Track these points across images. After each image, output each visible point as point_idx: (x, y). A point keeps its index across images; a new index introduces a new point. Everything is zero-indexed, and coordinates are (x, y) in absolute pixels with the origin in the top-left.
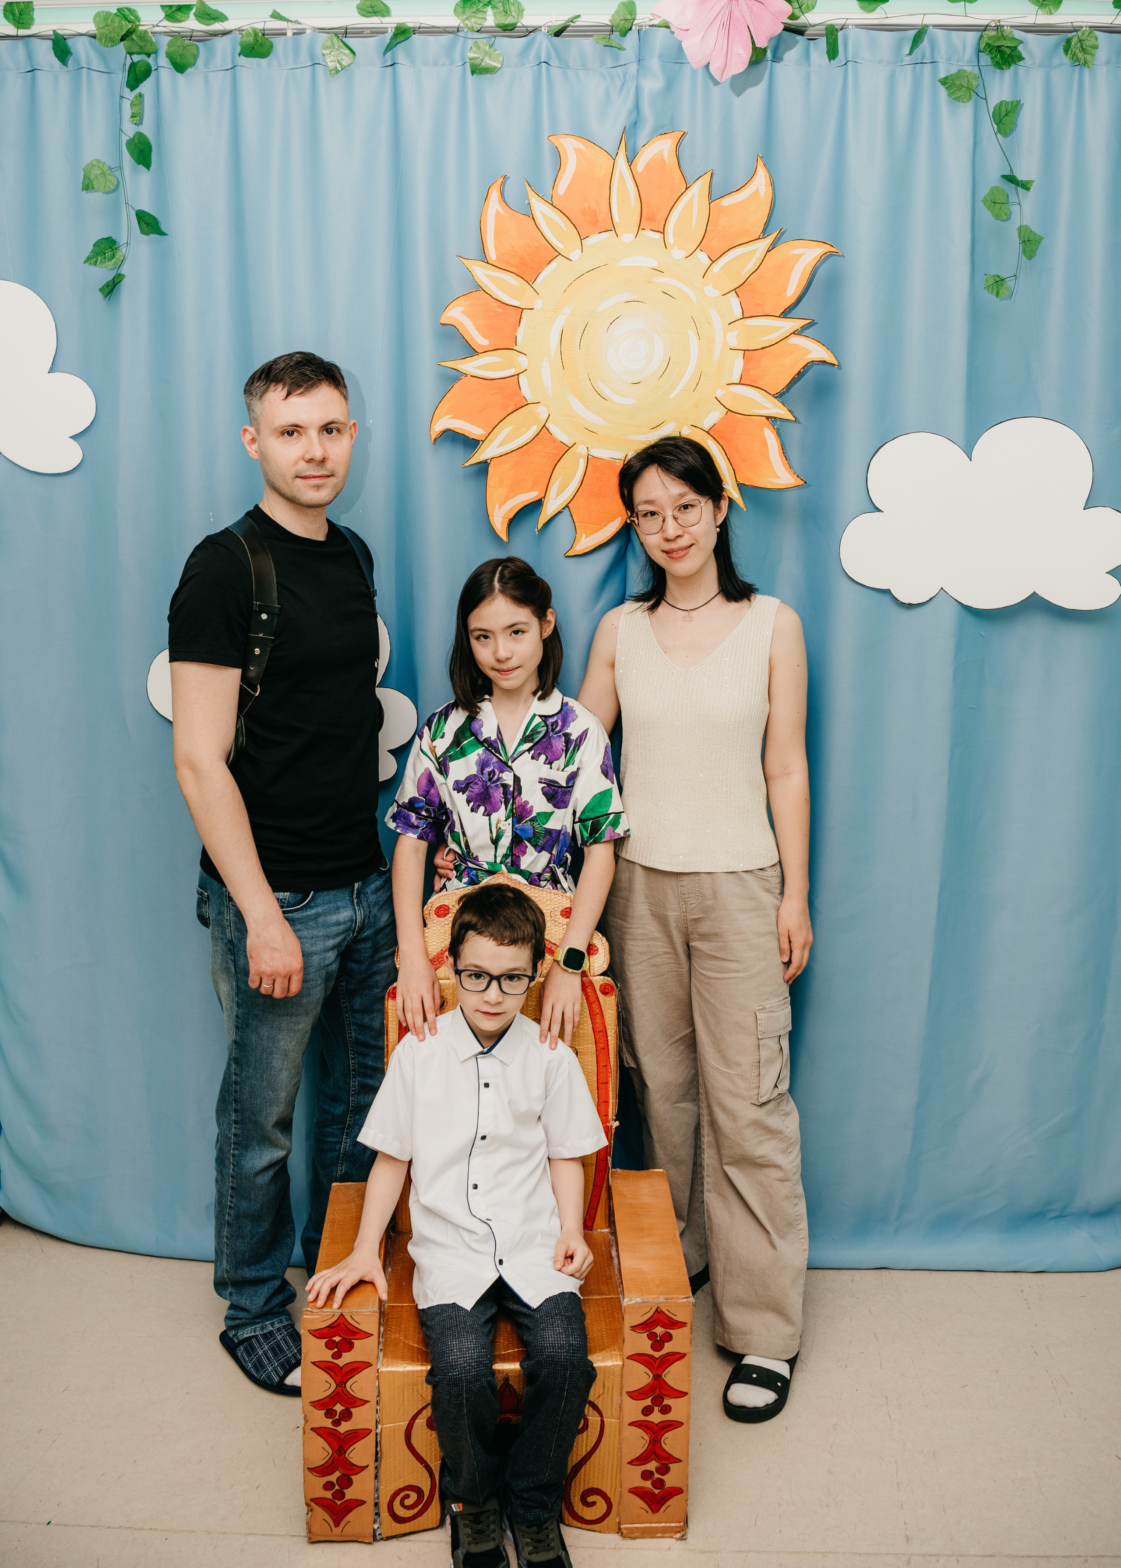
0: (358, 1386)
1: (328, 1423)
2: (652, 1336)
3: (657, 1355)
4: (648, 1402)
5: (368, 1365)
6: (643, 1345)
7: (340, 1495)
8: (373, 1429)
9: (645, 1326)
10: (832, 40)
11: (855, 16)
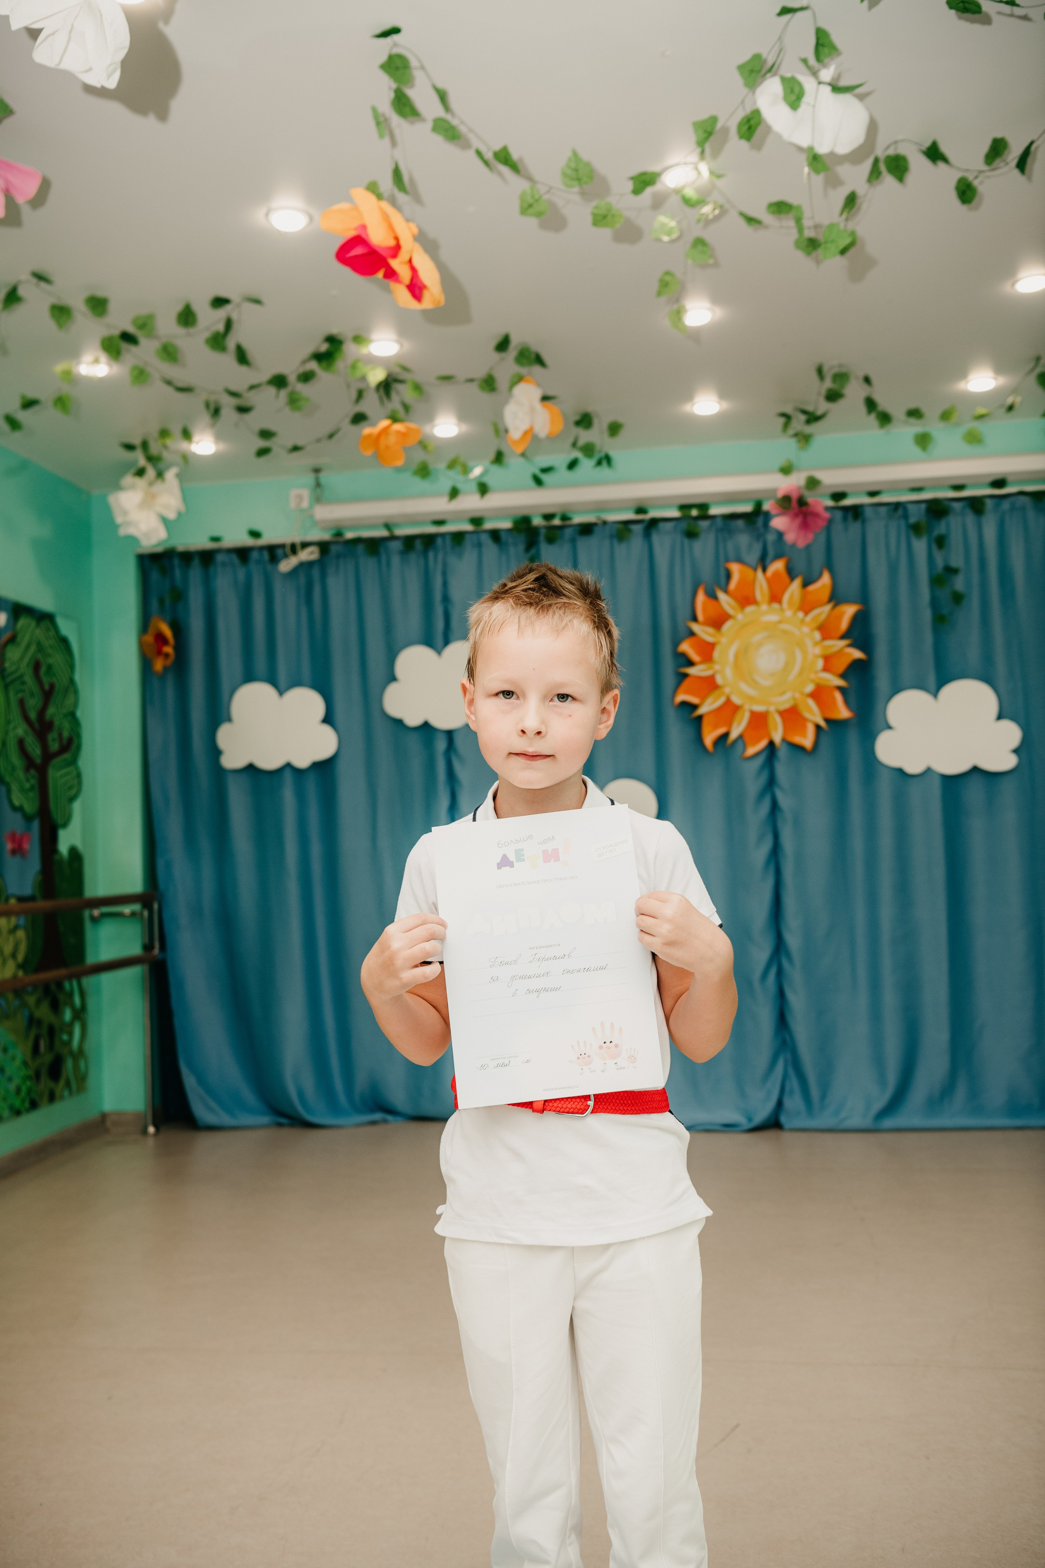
10: (856, 512)
11: (866, 500)
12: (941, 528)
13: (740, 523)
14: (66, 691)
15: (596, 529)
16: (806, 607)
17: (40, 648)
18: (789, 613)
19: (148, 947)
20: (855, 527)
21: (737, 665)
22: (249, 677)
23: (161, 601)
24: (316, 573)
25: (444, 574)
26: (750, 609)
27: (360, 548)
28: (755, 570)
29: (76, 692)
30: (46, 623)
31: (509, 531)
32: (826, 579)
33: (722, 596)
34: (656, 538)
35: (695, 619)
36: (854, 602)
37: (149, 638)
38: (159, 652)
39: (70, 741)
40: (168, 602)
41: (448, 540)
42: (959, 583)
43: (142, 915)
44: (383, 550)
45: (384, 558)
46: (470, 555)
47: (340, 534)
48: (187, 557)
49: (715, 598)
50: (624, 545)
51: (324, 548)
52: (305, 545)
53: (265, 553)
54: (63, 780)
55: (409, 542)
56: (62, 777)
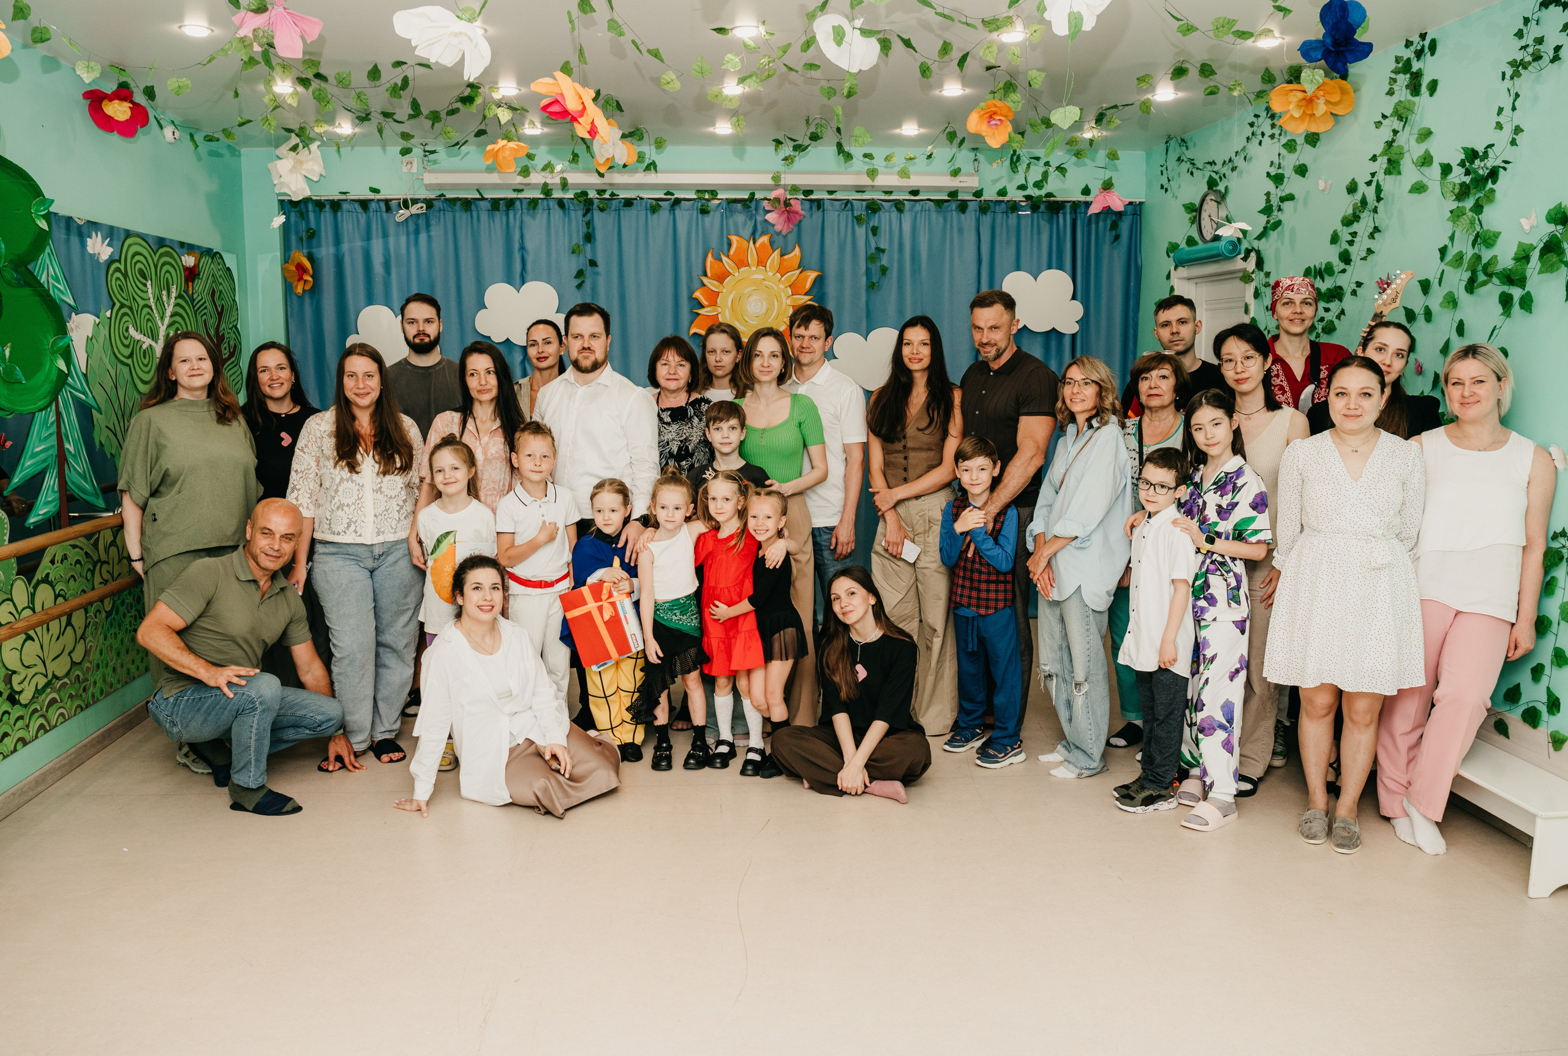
10: (819, 203)
11: (826, 196)
12: (874, 222)
13: (739, 206)
14: (231, 310)
15: (635, 202)
16: (782, 270)
17: (215, 279)
18: (770, 274)
20: (818, 215)
21: (733, 309)
22: (370, 301)
23: (299, 240)
24: (422, 223)
25: (521, 228)
26: (743, 269)
27: (457, 205)
28: (748, 241)
29: (237, 309)
31: (572, 199)
32: (797, 251)
33: (724, 259)
34: (677, 212)
35: (705, 275)
36: (816, 271)
37: (290, 267)
38: (300, 279)
39: (236, 348)
40: (305, 240)
41: (525, 203)
42: (884, 260)
44: (473, 207)
45: (475, 214)
46: (541, 215)
47: (442, 195)
48: (320, 205)
49: (721, 260)
50: (655, 216)
51: (429, 203)
52: (415, 201)
53: (382, 205)
54: (232, 379)
55: (495, 203)
56: (231, 376)
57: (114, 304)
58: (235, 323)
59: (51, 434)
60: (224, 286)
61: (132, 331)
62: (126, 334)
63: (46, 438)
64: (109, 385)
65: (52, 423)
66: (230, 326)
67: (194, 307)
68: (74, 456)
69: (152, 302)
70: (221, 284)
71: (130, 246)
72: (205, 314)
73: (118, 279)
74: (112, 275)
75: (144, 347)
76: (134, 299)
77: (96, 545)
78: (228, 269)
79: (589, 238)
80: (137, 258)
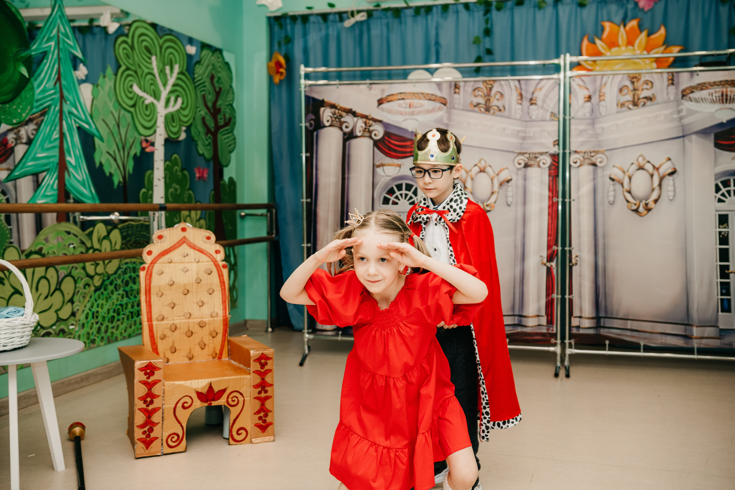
0: (156, 390)
1: (144, 406)
2: (261, 364)
3: (263, 371)
4: (260, 389)
5: (160, 381)
6: (258, 367)
7: (148, 436)
8: (161, 406)
9: (258, 360)
14: (228, 92)
15: (526, 2)
16: (648, 48)
17: (214, 68)
18: (638, 52)
19: (270, 233)
23: (279, 44)
24: (365, 28)
25: (437, 29)
26: (614, 49)
27: (389, 13)
28: (619, 26)
29: (233, 93)
30: (217, 54)
32: (662, 31)
33: (598, 42)
34: (560, 8)
36: (679, 45)
37: (273, 64)
38: (278, 72)
39: (230, 119)
40: (283, 44)
41: (440, 8)
43: (267, 215)
44: (402, 14)
45: (403, 19)
46: (451, 17)
47: (378, 6)
48: (294, 18)
49: (594, 43)
50: (541, 12)
51: (370, 13)
52: (359, 12)
53: (337, 17)
54: (226, 141)
55: (418, 10)
56: (225, 139)
57: (119, 66)
58: (231, 103)
59: (53, 147)
60: (223, 74)
61: (136, 89)
62: (130, 90)
63: (49, 149)
64: (112, 123)
65: (55, 140)
66: (227, 103)
67: (194, 83)
68: (75, 167)
69: (156, 72)
70: (219, 72)
71: (137, 28)
72: (204, 90)
73: (124, 49)
74: (120, 45)
75: (147, 102)
76: (139, 66)
77: (90, 235)
78: (227, 64)
79: (488, 32)
80: (143, 38)
